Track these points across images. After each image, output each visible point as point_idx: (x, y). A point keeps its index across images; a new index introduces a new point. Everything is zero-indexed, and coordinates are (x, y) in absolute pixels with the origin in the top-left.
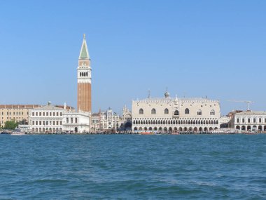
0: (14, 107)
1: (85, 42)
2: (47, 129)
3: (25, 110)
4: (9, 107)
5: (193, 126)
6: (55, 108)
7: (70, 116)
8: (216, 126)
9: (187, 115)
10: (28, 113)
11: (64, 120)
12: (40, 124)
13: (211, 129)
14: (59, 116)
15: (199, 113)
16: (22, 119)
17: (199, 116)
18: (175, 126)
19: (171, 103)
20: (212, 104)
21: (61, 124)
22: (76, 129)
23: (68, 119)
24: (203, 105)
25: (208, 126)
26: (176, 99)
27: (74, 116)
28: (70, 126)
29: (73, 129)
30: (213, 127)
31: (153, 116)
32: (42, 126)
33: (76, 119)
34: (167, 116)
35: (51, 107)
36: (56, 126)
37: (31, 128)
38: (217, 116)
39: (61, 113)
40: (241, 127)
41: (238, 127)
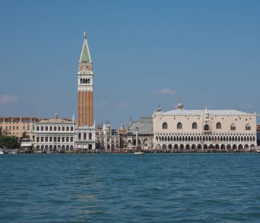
1: (86, 42)
3: (21, 124)
5: (226, 143)
6: (65, 121)
7: (82, 132)
8: (252, 142)
9: (219, 131)
10: (24, 128)
11: (76, 136)
12: (47, 141)
13: (247, 146)
14: (69, 132)
15: (233, 128)
16: (20, 136)
17: (233, 132)
18: (205, 142)
19: (200, 116)
20: (248, 118)
21: (72, 141)
22: (90, 146)
23: (80, 134)
24: (238, 118)
25: (243, 143)
26: (206, 112)
27: (88, 132)
28: (84, 143)
29: (86, 147)
30: (249, 143)
31: (180, 131)
32: (49, 143)
33: (90, 134)
34: (195, 131)
35: (59, 120)
36: (65, 144)
37: (35, 146)
38: (253, 131)
39: (72, 128)
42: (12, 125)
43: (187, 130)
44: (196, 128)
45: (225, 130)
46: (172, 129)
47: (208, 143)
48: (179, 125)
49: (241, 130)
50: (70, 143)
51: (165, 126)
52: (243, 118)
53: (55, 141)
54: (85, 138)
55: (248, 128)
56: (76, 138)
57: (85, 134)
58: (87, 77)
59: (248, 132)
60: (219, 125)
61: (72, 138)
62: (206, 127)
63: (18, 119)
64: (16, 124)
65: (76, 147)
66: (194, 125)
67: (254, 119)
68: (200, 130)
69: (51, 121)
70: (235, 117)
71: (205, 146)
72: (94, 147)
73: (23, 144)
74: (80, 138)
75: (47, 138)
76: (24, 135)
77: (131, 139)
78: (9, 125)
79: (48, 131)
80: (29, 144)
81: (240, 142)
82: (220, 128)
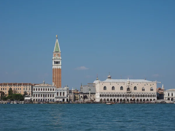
0: (14, 84)
1: (57, 40)
2: (46, 100)
3: (22, 87)
4: (10, 84)
6: (49, 85)
7: (59, 91)
9: (135, 91)
10: (24, 89)
11: (56, 94)
13: (151, 100)
14: (52, 91)
15: (143, 90)
16: (23, 93)
17: (143, 92)
18: (128, 98)
19: (125, 83)
20: (152, 84)
21: (53, 96)
22: (64, 100)
23: (58, 93)
24: (146, 84)
25: (149, 98)
26: (128, 80)
27: (62, 91)
28: (60, 98)
29: (61, 100)
30: (153, 99)
31: (113, 91)
32: (40, 98)
33: (64, 93)
34: (122, 91)
35: (46, 85)
36: (50, 98)
37: (33, 99)
38: (155, 91)
39: (53, 89)
40: (170, 99)
41: (169, 99)
42: (17, 87)
43: (117, 91)
44: (123, 89)
45: (139, 91)
46: (109, 90)
48: (113, 88)
49: (147, 91)
51: (105, 88)
52: (149, 84)
53: (44, 96)
54: (61, 95)
55: (152, 90)
56: (55, 95)
57: (61, 93)
58: (58, 61)
59: (152, 92)
60: (135, 88)
61: (53, 95)
62: (128, 89)
63: (21, 84)
64: (19, 87)
65: (56, 100)
66: (122, 88)
67: (155, 84)
68: (125, 91)
69: (41, 85)
70: (145, 84)
71: (128, 100)
72: (65, 100)
73: (26, 98)
74: (58, 95)
75: (39, 95)
76: (26, 93)
78: (15, 87)
79: (40, 91)
80: (29, 98)
81: (147, 98)
82: (136, 89)
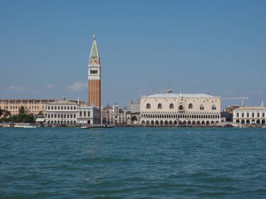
0: (30, 101)
1: (95, 42)
2: (62, 122)
3: (40, 105)
4: (25, 101)
5: (196, 120)
6: (70, 103)
7: (83, 110)
8: (217, 120)
9: (191, 110)
10: (43, 107)
11: (78, 114)
12: (55, 117)
13: (213, 122)
14: (73, 110)
15: (202, 108)
16: (37, 113)
17: (202, 111)
18: (180, 119)
19: (176, 99)
20: (214, 100)
21: (75, 117)
22: (89, 122)
23: (81, 113)
24: (206, 100)
25: (210, 120)
26: (181, 95)
27: (87, 110)
28: (84, 119)
29: (85, 122)
30: (215, 120)
31: (160, 110)
32: (57, 119)
33: (89, 112)
34: (172, 110)
35: (66, 102)
36: (70, 119)
37: (47, 121)
38: (218, 111)
39: (75, 108)
40: (240, 121)
41: (238, 121)
42: (34, 105)
43: (166, 109)
45: (196, 110)
46: (154, 109)
47: (182, 120)
48: (160, 106)
49: (208, 110)
50: (73, 119)
51: (148, 106)
52: (210, 101)
53: (59, 117)
54: (85, 115)
55: (214, 108)
56: (78, 116)
57: (85, 113)
58: (95, 69)
59: (214, 111)
60: (190, 106)
61: (75, 115)
62: (181, 107)
63: (39, 101)
64: (37, 105)
65: (78, 122)
66: (171, 106)
67: (219, 101)
68: (176, 109)
69: (59, 102)
70: (204, 100)
71: (180, 122)
72: (92, 122)
73: (38, 120)
74: (81, 115)
75: (56, 115)
76: (41, 113)
77: (130, 116)
78: (32, 105)
79: (57, 110)
80: (42, 120)
81: (208, 120)
82: (192, 108)
